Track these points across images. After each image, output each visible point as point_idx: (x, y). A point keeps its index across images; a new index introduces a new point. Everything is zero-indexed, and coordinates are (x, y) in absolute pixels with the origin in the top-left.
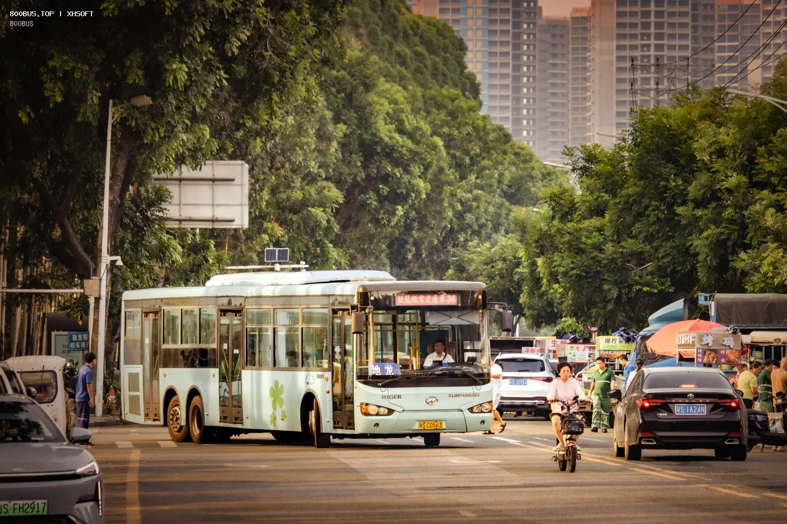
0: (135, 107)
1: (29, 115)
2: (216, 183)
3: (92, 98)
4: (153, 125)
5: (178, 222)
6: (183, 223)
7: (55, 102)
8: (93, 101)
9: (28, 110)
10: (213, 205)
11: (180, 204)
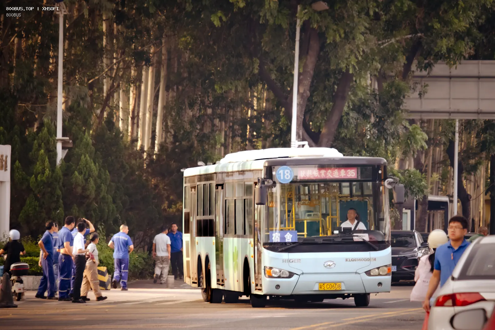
0: (315, 11)
1: (220, 19)
2: (481, 79)
3: (269, 3)
4: (335, 27)
5: (448, 114)
6: (452, 114)
7: (239, 7)
8: (270, 6)
9: (219, 14)
10: (478, 99)
11: (449, 99)
